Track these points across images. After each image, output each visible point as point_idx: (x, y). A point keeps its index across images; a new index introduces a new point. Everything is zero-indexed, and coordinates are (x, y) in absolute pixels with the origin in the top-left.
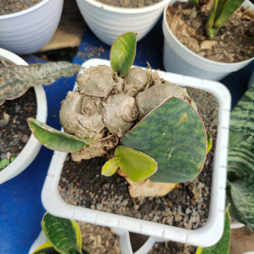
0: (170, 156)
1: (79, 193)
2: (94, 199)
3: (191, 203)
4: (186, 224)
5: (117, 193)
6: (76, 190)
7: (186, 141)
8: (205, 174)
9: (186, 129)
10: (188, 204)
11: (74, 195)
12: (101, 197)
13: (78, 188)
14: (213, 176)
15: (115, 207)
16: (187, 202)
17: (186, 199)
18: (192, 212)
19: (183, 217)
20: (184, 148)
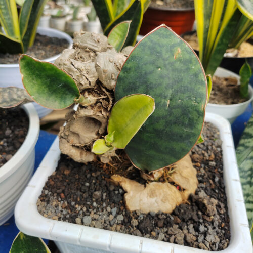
0: (168, 102)
1: (62, 207)
2: (81, 212)
3: (204, 220)
4: (201, 245)
5: (111, 205)
6: (59, 203)
7: (183, 80)
8: (217, 191)
9: (182, 65)
10: (201, 221)
11: (55, 209)
12: (90, 210)
13: (62, 200)
14: (226, 193)
15: (108, 222)
16: (199, 218)
17: (198, 214)
18: (208, 229)
19: (197, 236)
20: (183, 89)
